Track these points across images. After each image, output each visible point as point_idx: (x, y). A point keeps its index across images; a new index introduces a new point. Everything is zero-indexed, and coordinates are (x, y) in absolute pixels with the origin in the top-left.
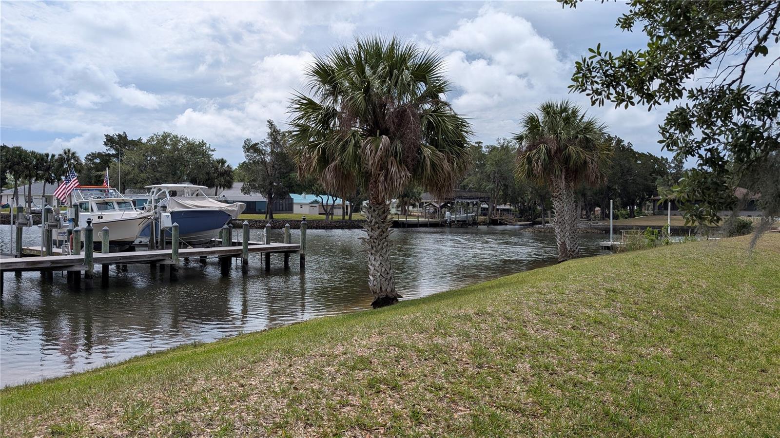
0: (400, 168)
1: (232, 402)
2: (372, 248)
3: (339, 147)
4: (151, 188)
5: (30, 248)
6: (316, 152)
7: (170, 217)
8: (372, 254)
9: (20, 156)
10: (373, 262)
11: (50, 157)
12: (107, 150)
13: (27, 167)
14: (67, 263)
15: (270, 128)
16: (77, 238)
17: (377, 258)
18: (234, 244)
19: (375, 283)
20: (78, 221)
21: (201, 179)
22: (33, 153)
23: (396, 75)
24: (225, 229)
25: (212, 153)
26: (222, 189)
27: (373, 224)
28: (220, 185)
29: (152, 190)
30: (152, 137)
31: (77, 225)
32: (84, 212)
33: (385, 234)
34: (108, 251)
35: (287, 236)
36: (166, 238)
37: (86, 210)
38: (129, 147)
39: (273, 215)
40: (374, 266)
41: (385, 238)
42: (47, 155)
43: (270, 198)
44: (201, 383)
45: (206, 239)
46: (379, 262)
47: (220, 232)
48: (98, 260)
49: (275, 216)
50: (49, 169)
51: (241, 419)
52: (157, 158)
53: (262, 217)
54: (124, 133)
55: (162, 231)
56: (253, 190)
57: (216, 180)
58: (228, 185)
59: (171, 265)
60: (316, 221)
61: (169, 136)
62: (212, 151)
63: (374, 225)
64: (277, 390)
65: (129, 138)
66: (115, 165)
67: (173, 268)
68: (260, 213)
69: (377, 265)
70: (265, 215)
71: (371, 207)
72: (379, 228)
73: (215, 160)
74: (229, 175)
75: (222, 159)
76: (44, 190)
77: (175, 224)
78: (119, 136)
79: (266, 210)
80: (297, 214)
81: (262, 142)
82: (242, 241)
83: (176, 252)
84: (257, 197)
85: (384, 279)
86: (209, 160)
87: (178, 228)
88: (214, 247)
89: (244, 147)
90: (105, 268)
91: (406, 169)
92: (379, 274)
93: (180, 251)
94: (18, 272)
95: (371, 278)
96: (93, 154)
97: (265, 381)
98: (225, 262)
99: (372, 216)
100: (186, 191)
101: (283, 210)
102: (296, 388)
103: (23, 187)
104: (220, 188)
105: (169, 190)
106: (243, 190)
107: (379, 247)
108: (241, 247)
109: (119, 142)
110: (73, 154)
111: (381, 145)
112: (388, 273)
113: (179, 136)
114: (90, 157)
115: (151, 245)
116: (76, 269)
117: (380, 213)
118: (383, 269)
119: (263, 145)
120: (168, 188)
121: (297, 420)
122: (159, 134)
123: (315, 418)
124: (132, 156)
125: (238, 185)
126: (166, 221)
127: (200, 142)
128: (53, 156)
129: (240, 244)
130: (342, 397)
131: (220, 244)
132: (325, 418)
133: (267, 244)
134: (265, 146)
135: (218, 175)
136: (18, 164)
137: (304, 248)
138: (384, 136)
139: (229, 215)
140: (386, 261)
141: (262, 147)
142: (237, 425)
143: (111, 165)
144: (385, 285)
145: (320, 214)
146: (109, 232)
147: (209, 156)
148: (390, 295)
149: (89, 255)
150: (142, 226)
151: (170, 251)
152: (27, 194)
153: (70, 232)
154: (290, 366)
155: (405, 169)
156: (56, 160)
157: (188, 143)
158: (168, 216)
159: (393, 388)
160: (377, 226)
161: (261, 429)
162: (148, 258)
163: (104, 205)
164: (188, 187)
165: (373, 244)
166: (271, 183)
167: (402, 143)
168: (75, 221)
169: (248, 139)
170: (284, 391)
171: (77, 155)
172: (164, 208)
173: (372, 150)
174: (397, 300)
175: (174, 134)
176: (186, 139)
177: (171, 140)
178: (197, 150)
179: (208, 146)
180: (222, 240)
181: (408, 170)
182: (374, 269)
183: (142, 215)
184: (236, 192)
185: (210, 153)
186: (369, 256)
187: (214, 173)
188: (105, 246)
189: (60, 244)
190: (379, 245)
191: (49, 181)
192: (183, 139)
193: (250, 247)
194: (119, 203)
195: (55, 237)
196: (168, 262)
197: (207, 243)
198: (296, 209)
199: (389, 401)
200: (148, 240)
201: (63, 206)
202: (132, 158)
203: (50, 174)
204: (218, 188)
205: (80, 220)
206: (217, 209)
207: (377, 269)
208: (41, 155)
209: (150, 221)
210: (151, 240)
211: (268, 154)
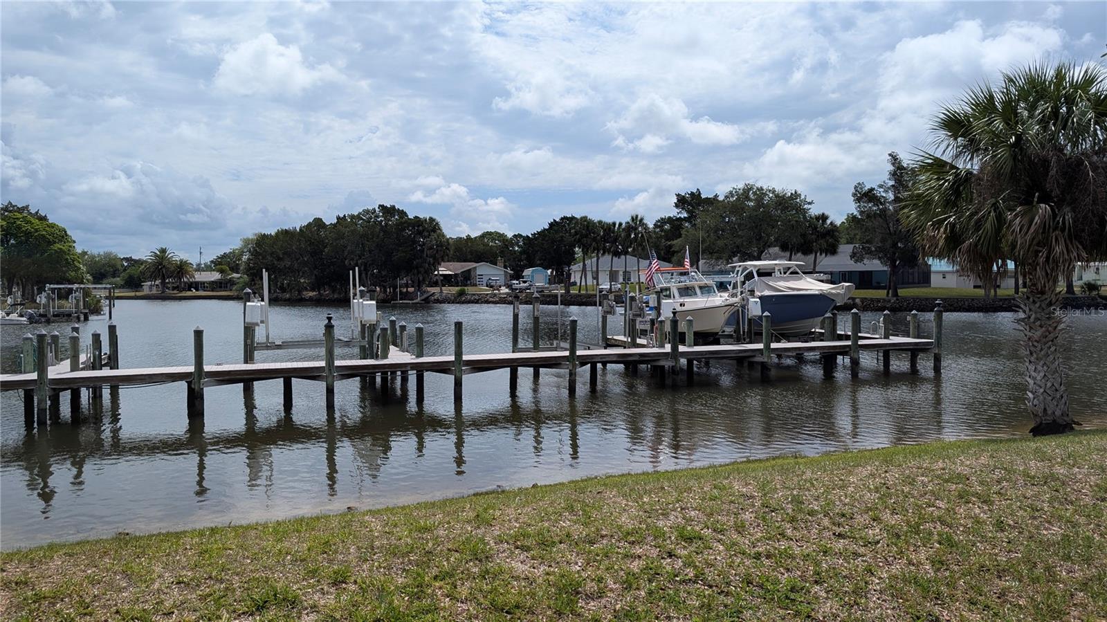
0: (1070, 246)
1: (833, 489)
2: (1031, 354)
3: (972, 223)
4: (735, 267)
5: (615, 337)
6: (942, 230)
7: (759, 303)
8: (1030, 362)
9: (588, 227)
10: (1033, 374)
11: (617, 226)
12: (678, 213)
13: (594, 239)
14: (654, 356)
15: (893, 164)
16: (661, 330)
17: (1039, 368)
18: (840, 338)
19: (1036, 402)
20: (660, 309)
21: (795, 243)
22: (600, 222)
23: (1062, 119)
24: (828, 317)
25: (809, 206)
26: (824, 255)
27: (1032, 319)
28: (820, 249)
29: (737, 269)
30: (731, 193)
31: (659, 314)
32: (666, 299)
33: (1052, 335)
34: (693, 344)
35: (915, 327)
36: (754, 329)
37: (669, 297)
38: (703, 207)
39: (899, 291)
40: (1034, 379)
41: (1052, 341)
42: (614, 224)
43: (893, 266)
44: (808, 474)
45: (807, 330)
46: (1042, 374)
47: (822, 321)
48: (684, 354)
49: (902, 292)
50: (615, 240)
51: (841, 501)
52: (737, 219)
53: (881, 294)
54: (698, 189)
55: (750, 320)
56: (867, 256)
57: (815, 244)
58: (832, 250)
59: (762, 363)
60: (967, 300)
61: (751, 189)
62: (810, 203)
63: (1034, 322)
64: (872, 487)
65: (703, 196)
66: (688, 232)
67: (764, 366)
68: (879, 287)
69: (1039, 378)
70: (886, 291)
71: (1028, 298)
72: (1041, 326)
73: (813, 215)
74: (833, 237)
75: (823, 214)
76: (612, 265)
77: (766, 313)
78: (692, 194)
79: (888, 284)
80: (936, 288)
81: (881, 186)
82: (850, 333)
83: (767, 346)
84: (873, 265)
85: (1050, 398)
86: (805, 217)
87: (769, 319)
88: (814, 341)
89: (854, 195)
90: (690, 362)
91: (1080, 247)
92: (1042, 390)
93: (774, 345)
94: (604, 364)
95: (1030, 395)
96: (662, 219)
97: (861, 480)
98: (828, 360)
99: (1030, 310)
100: (777, 268)
101: (913, 283)
102: (888, 488)
103: (590, 261)
104: (821, 254)
105: (756, 269)
106: (853, 255)
107: (1042, 353)
108: (849, 343)
109: (691, 202)
110: (641, 220)
111: (1037, 218)
112: (1057, 390)
113: (764, 188)
114: (659, 224)
115: (737, 336)
116: (662, 363)
117: (1044, 306)
118: (1049, 384)
119: (882, 190)
120: (755, 266)
121: (885, 508)
122: (739, 187)
123: (900, 510)
124: (706, 219)
125: (845, 249)
126: (755, 308)
127: (792, 194)
128: (620, 224)
129: (847, 338)
130: (930, 500)
131: (821, 337)
132: (911, 511)
133: (885, 338)
134: (886, 191)
135: (818, 236)
136: (586, 236)
137: (939, 343)
138: (1043, 205)
139: (833, 300)
140: (1054, 373)
141: (881, 193)
142: (838, 503)
143: (683, 232)
144: (1051, 406)
145: (975, 287)
146: (694, 323)
147: (805, 211)
148: (1060, 421)
149: (675, 348)
150: (727, 315)
151: (760, 346)
152: (594, 269)
153: (652, 322)
154: (886, 472)
155: (1078, 248)
156: (624, 229)
157: (777, 196)
158: (756, 302)
159: (985, 502)
160: (1038, 323)
161: (856, 509)
162: (736, 353)
163: (686, 291)
164: (779, 264)
165: (1032, 349)
166: (895, 245)
167: (1074, 210)
168: (658, 309)
169: (859, 184)
170: (876, 488)
171: (645, 221)
172: (752, 292)
173: (1023, 225)
174: (1072, 429)
175: (759, 185)
176: (773, 191)
177: (755, 193)
178: (789, 204)
179: (803, 197)
180: (823, 331)
181: (1084, 249)
182: (1035, 383)
183: (728, 303)
184: (843, 260)
185: (806, 206)
186: (1027, 364)
187: (812, 234)
188: (690, 338)
189: (644, 333)
190: (1042, 350)
191: (617, 254)
192: (770, 191)
193: (861, 342)
194: (701, 288)
195: (639, 326)
196: (759, 359)
197: (806, 335)
198: (935, 280)
199: (977, 511)
200: (732, 329)
201: (629, 282)
202: (706, 222)
203: (618, 246)
204: (818, 254)
205: (662, 307)
206: (817, 292)
207: (1039, 382)
208: (608, 225)
209: (736, 308)
210: (737, 331)
211: (888, 202)
